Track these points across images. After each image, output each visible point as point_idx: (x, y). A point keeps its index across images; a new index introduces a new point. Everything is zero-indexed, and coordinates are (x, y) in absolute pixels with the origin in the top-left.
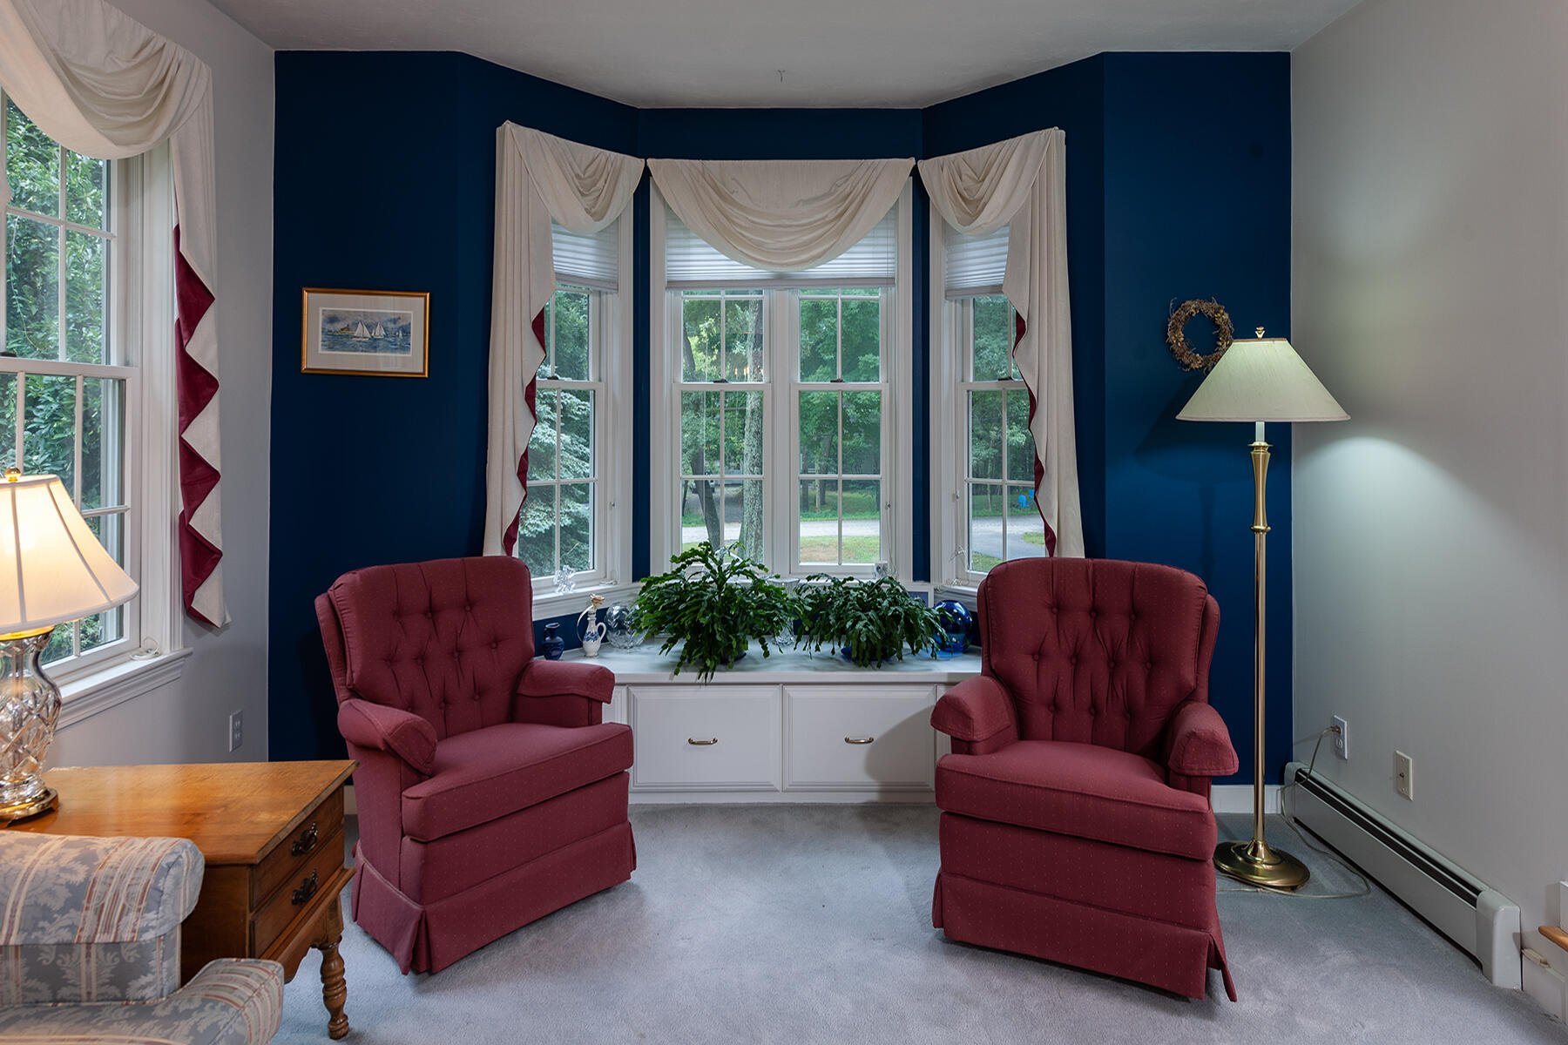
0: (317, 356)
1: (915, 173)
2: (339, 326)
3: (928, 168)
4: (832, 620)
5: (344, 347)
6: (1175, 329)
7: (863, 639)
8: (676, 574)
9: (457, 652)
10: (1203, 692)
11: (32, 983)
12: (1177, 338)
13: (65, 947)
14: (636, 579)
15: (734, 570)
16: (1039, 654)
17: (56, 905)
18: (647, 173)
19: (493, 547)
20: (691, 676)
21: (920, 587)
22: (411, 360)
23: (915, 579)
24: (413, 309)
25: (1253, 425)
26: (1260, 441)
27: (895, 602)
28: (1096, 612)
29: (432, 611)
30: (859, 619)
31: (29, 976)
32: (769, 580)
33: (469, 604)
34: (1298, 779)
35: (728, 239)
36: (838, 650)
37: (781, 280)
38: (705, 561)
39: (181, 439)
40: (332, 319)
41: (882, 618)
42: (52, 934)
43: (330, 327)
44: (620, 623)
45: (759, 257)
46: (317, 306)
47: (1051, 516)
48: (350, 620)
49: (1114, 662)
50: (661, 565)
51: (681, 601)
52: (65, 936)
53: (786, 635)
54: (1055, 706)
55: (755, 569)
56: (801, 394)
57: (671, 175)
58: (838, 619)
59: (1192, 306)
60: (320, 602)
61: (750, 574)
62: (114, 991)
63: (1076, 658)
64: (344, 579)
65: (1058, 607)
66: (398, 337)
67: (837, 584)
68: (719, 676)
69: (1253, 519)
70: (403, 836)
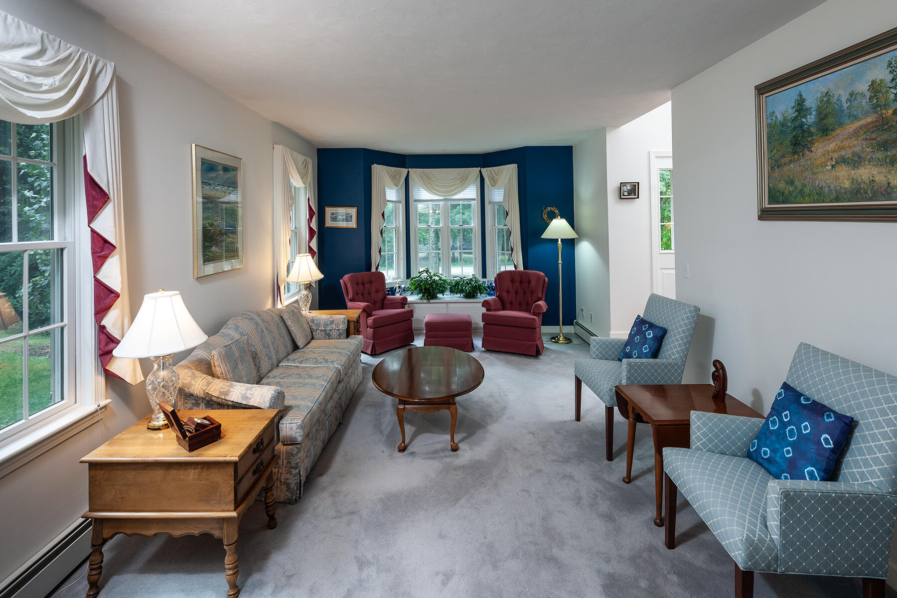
0: (329, 223)
1: (480, 171)
2: (334, 216)
3: (484, 170)
4: (460, 287)
5: (336, 221)
6: (545, 214)
7: (468, 291)
8: (419, 276)
9: (369, 293)
10: (543, 298)
11: (326, 336)
12: (545, 217)
13: (331, 330)
14: (407, 279)
15: (435, 275)
16: (508, 292)
17: (329, 324)
18: (408, 172)
19: (373, 270)
20: (425, 301)
21: (484, 280)
22: (353, 224)
23: (483, 278)
24: (353, 211)
25: (558, 239)
26: (560, 242)
27: (476, 282)
28: (521, 282)
29: (363, 284)
30: (466, 287)
31: (325, 335)
32: (444, 278)
33: (371, 282)
34: (576, 323)
35: (430, 188)
36: (462, 295)
37: (445, 200)
38: (427, 273)
39: (309, 246)
40: (333, 214)
41: (472, 286)
42: (329, 328)
43: (332, 216)
44: (404, 290)
45: (438, 194)
46: (329, 211)
47: (515, 260)
48: (349, 285)
49: (525, 293)
50: (414, 274)
51: (421, 283)
52: (331, 328)
53: (447, 293)
54: (511, 303)
55: (440, 275)
56: (451, 230)
57: (415, 174)
58: (461, 287)
59: (549, 209)
60: (341, 281)
61: (438, 276)
62: (339, 337)
63: (516, 293)
64: (345, 276)
65: (512, 281)
66: (348, 218)
67: (461, 278)
68: (431, 301)
69: (558, 261)
70: (368, 327)
